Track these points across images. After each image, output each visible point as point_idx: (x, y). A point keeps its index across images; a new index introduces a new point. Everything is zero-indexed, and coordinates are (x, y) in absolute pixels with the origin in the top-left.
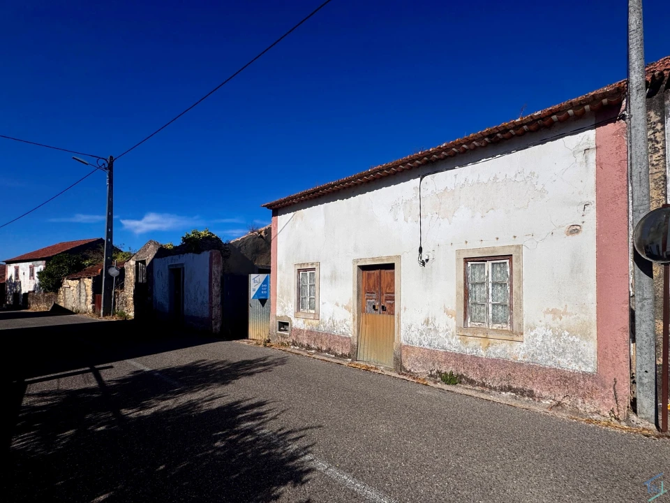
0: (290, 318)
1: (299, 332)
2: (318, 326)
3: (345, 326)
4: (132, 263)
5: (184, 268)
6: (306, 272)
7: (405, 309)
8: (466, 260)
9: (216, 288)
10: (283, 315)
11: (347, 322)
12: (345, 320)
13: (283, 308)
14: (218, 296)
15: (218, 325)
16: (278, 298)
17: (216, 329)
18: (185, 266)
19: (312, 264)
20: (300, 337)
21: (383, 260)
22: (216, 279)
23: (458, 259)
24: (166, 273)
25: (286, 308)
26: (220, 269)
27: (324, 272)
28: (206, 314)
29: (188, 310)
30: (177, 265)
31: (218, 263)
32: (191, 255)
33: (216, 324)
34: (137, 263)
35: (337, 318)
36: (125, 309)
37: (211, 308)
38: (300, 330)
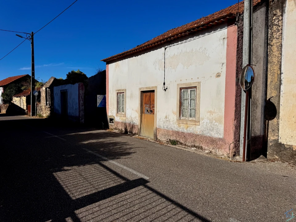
0: (114, 117)
1: (118, 123)
2: (125, 120)
3: (136, 120)
4: (44, 88)
5: (67, 92)
6: (120, 94)
7: (158, 111)
8: (181, 89)
9: (81, 101)
10: (111, 115)
11: (137, 118)
12: (136, 117)
13: (111, 112)
14: (83, 106)
15: (83, 120)
16: (109, 107)
17: (82, 122)
18: (68, 90)
19: (123, 90)
20: (118, 125)
21: (150, 88)
22: (81, 97)
23: (177, 88)
24: (59, 94)
25: (113, 112)
26: (83, 92)
27: (128, 94)
28: (77, 115)
29: (69, 112)
30: (64, 90)
31: (82, 89)
32: (70, 85)
33: (82, 119)
34: (46, 88)
35: (133, 116)
36: (41, 112)
37: (80, 111)
38: (118, 122)
